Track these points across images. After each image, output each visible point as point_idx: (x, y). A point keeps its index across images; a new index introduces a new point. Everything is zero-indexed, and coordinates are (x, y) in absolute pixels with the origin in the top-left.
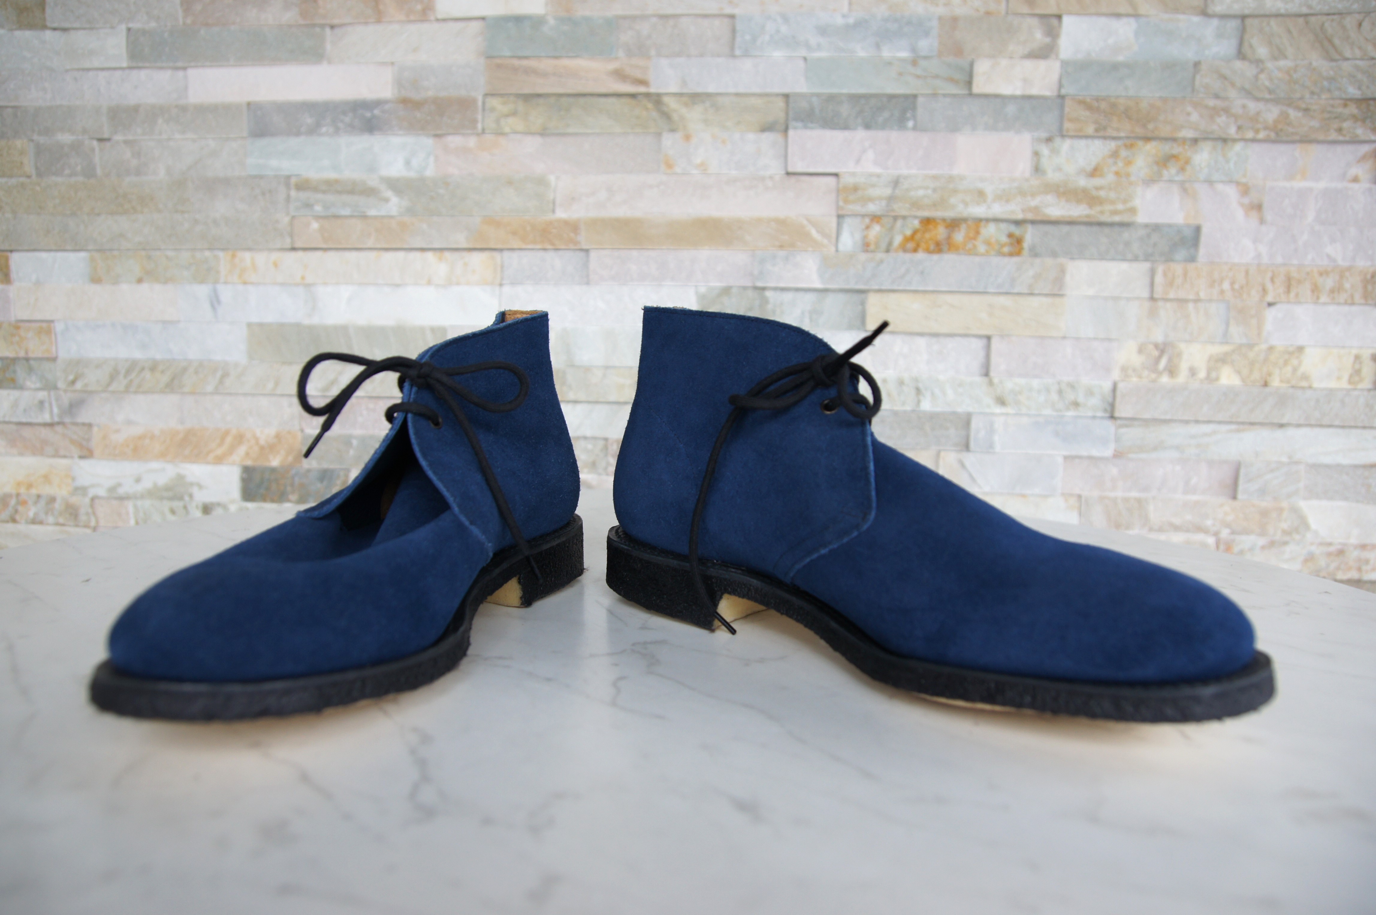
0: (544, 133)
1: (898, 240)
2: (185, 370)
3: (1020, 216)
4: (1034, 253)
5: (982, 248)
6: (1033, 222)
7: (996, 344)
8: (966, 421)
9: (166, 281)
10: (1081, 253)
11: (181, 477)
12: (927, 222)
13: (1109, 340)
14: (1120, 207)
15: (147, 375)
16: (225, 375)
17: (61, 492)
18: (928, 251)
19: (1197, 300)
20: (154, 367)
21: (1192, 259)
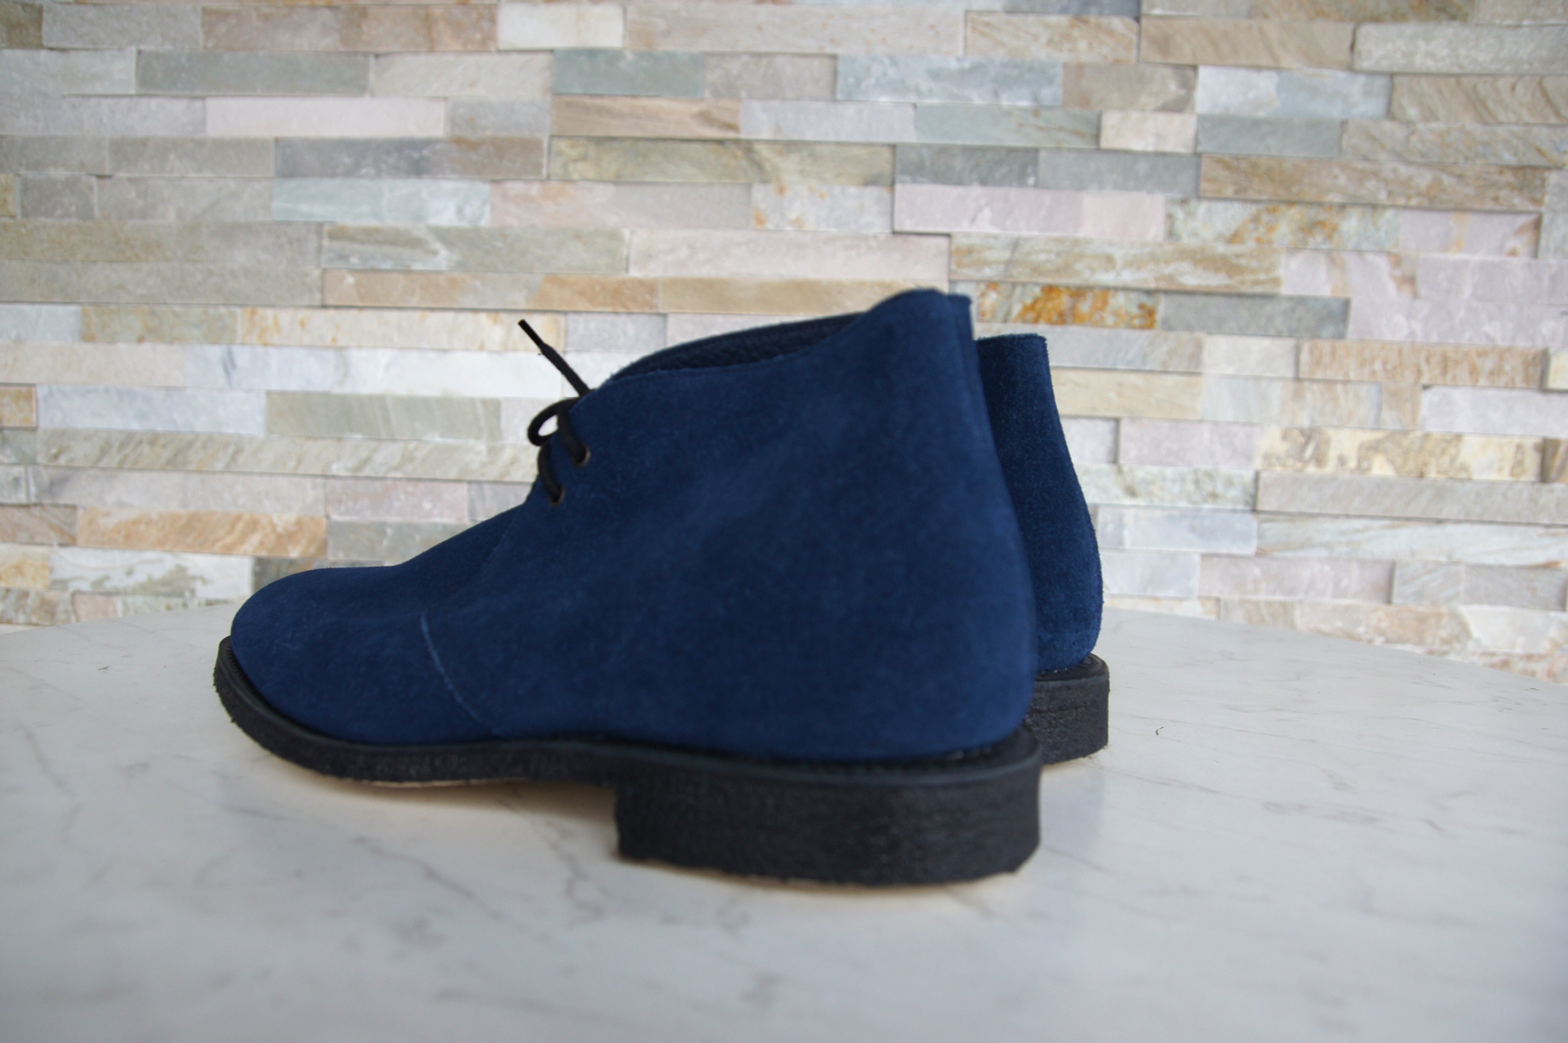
0: (617, 181)
1: (1017, 309)
2: (190, 444)
3: (1152, 285)
4: (1168, 327)
5: (1110, 320)
6: (1166, 292)
7: (1126, 428)
9: (172, 341)
10: (1219, 327)
11: (181, 570)
12: (1050, 290)
13: (1250, 424)
14: (1262, 277)
15: (146, 449)
16: (239, 451)
17: (36, 585)
18: (1050, 322)
19: (1346, 382)
20: (154, 439)
21: (1340, 336)
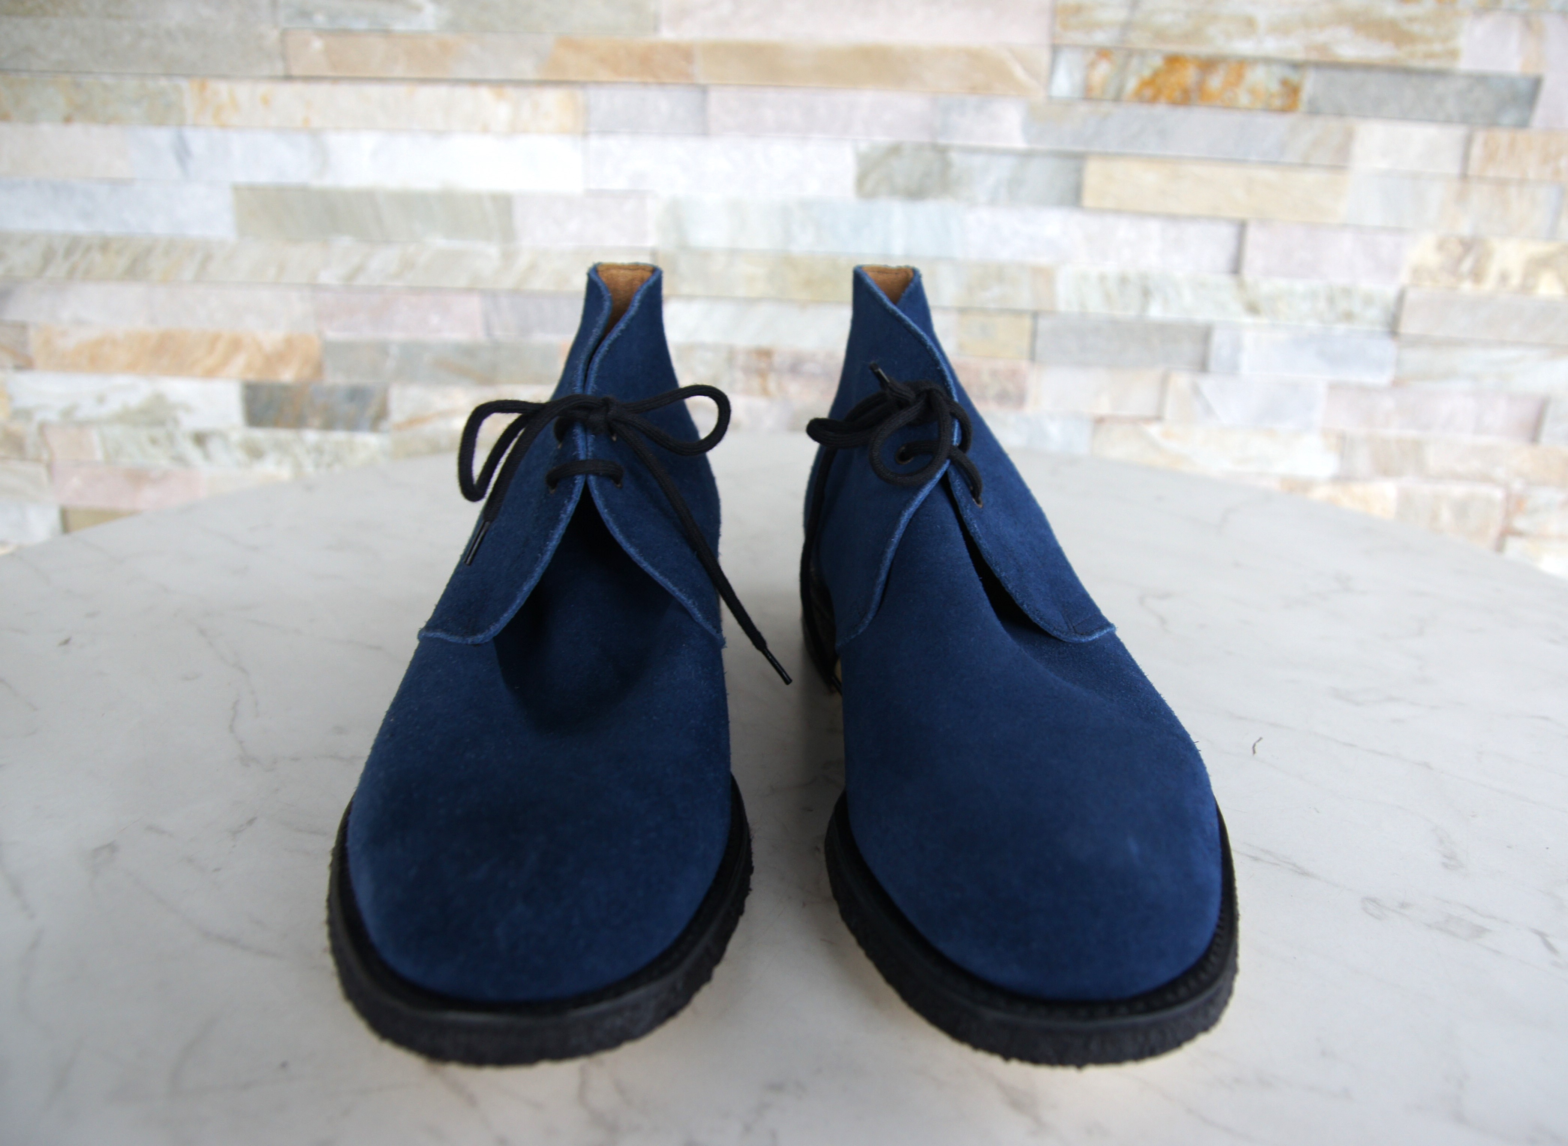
1: (1132, 84)
2: (149, 251)
3: (1299, 55)
4: (1313, 111)
5: (1244, 99)
6: (1318, 66)
7: (1253, 234)
8: (1205, 334)
9: (108, 121)
10: (1374, 111)
11: (160, 397)
12: (1173, 61)
13: (1400, 231)
14: (1437, 47)
15: (97, 257)
16: (208, 258)
18: (1174, 103)
19: (1522, 182)
20: (105, 245)
21: (1523, 124)
